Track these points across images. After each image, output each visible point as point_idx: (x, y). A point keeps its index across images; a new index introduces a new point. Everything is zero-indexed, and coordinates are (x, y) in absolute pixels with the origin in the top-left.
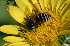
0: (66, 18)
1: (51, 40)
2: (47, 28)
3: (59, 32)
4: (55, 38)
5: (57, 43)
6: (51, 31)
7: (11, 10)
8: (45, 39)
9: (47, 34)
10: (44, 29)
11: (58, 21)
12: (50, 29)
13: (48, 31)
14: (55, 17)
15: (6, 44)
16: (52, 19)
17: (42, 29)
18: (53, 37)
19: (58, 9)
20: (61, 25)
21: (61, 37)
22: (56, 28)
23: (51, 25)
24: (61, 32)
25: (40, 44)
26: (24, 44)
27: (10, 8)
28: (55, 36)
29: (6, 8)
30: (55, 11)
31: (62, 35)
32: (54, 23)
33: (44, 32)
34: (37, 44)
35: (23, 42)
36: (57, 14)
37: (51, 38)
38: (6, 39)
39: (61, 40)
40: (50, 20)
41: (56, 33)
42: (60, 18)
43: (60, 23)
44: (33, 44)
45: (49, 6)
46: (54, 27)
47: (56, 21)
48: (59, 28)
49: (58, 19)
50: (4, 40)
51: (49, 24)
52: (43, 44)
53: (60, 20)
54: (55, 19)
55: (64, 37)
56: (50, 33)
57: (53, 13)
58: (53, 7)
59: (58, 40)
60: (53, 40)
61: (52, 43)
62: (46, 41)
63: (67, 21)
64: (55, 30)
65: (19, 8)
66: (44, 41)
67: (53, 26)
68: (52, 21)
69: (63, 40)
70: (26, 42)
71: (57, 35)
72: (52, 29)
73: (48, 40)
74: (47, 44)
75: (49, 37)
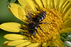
0: (69, 15)
1: (53, 38)
2: (49, 26)
3: (61, 30)
4: (57, 36)
5: (59, 41)
6: (53, 29)
7: (13, 7)
8: (47, 36)
9: (49, 32)
10: (46, 26)
11: (61, 19)
12: (52, 27)
13: (49, 29)
14: (58, 15)
15: (6, 42)
16: (54, 17)
17: (44, 27)
18: (55, 34)
19: (60, 6)
20: (64, 22)
21: (63, 35)
22: (58, 25)
23: (53, 22)
24: (63, 30)
25: (42, 41)
26: (25, 42)
27: (11, 6)
28: (57, 33)
29: (7, 6)
30: (58, 9)
31: (64, 33)
32: (57, 20)
33: (46, 30)
34: (38, 42)
35: (24, 39)
36: (59, 11)
37: (53, 36)
38: (7, 36)
39: (63, 38)
40: (52, 18)
41: (58, 31)
42: (63, 16)
43: (63, 20)
44: (35, 42)
45: (51, 4)
46: (57, 25)
47: (58, 18)
48: (61, 26)
49: (61, 16)
50: (5, 37)
51: (51, 21)
52: (45, 42)
53: (62, 17)
54: (57, 17)
55: (67, 34)
56: (52, 31)
57: (55, 10)
58: (55, 4)
59: (60, 37)
60: (55, 37)
61: (54, 41)
62: (48, 38)
63: (69, 18)
64: (57, 27)
65: (21, 5)
66: (46, 39)
67: (55, 24)
68: (55, 19)
69: (65, 37)
70: (27, 39)
71: (59, 33)
72: (54, 26)
73: (50, 38)
74: (49, 42)
75: (51, 34)
